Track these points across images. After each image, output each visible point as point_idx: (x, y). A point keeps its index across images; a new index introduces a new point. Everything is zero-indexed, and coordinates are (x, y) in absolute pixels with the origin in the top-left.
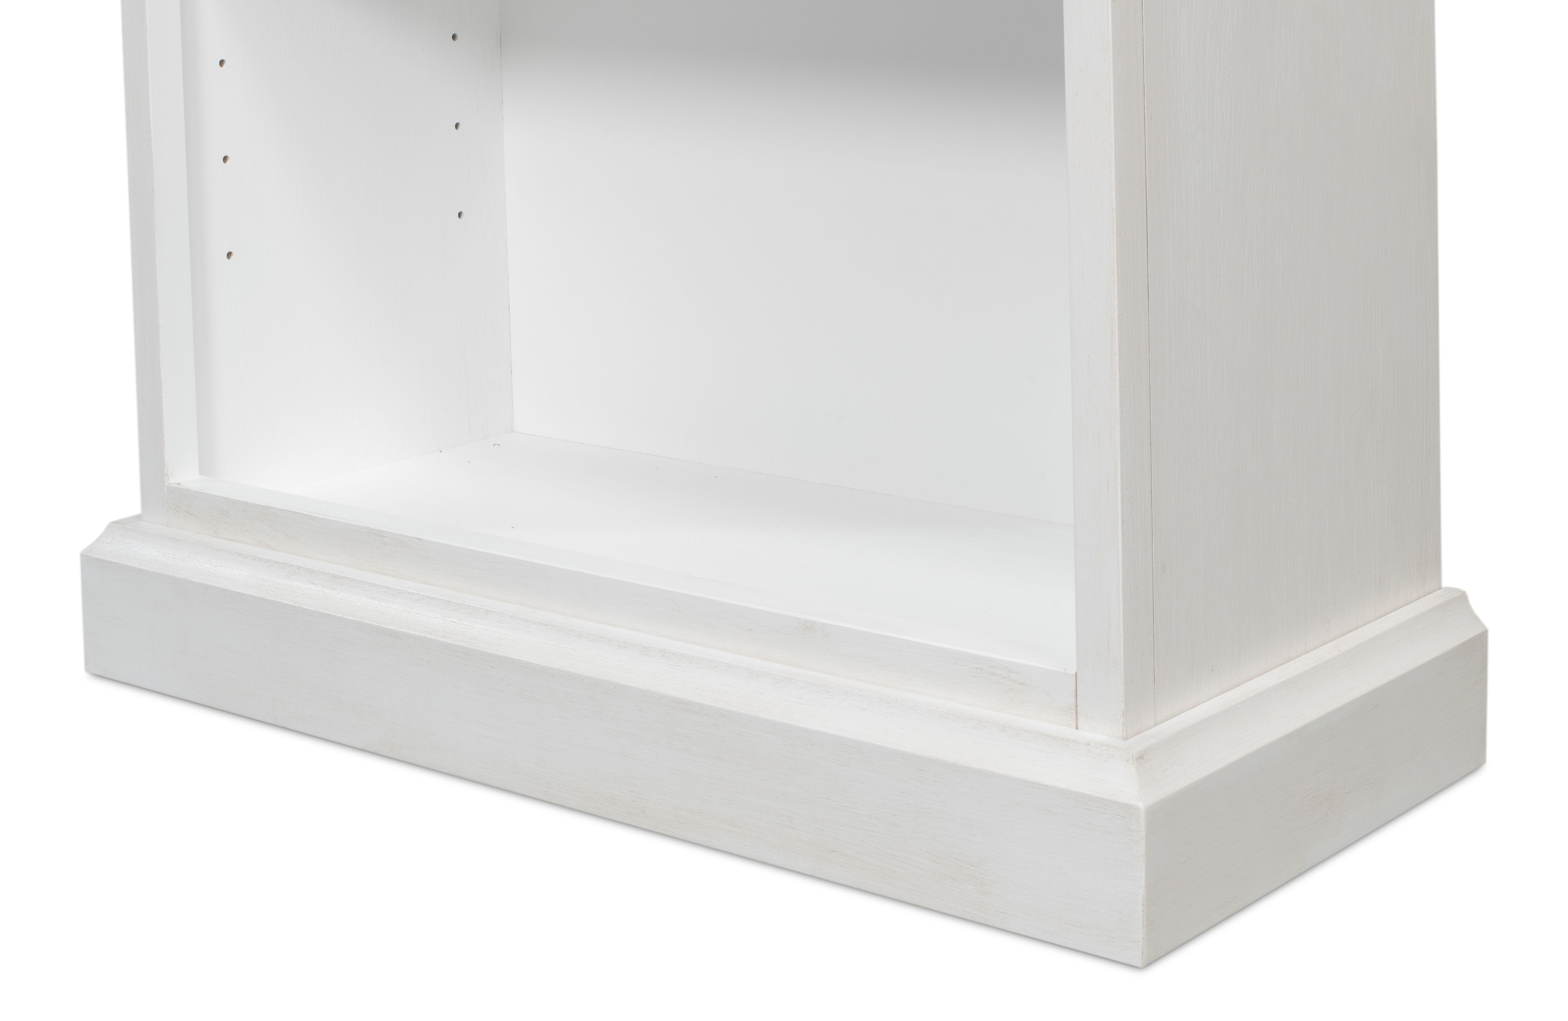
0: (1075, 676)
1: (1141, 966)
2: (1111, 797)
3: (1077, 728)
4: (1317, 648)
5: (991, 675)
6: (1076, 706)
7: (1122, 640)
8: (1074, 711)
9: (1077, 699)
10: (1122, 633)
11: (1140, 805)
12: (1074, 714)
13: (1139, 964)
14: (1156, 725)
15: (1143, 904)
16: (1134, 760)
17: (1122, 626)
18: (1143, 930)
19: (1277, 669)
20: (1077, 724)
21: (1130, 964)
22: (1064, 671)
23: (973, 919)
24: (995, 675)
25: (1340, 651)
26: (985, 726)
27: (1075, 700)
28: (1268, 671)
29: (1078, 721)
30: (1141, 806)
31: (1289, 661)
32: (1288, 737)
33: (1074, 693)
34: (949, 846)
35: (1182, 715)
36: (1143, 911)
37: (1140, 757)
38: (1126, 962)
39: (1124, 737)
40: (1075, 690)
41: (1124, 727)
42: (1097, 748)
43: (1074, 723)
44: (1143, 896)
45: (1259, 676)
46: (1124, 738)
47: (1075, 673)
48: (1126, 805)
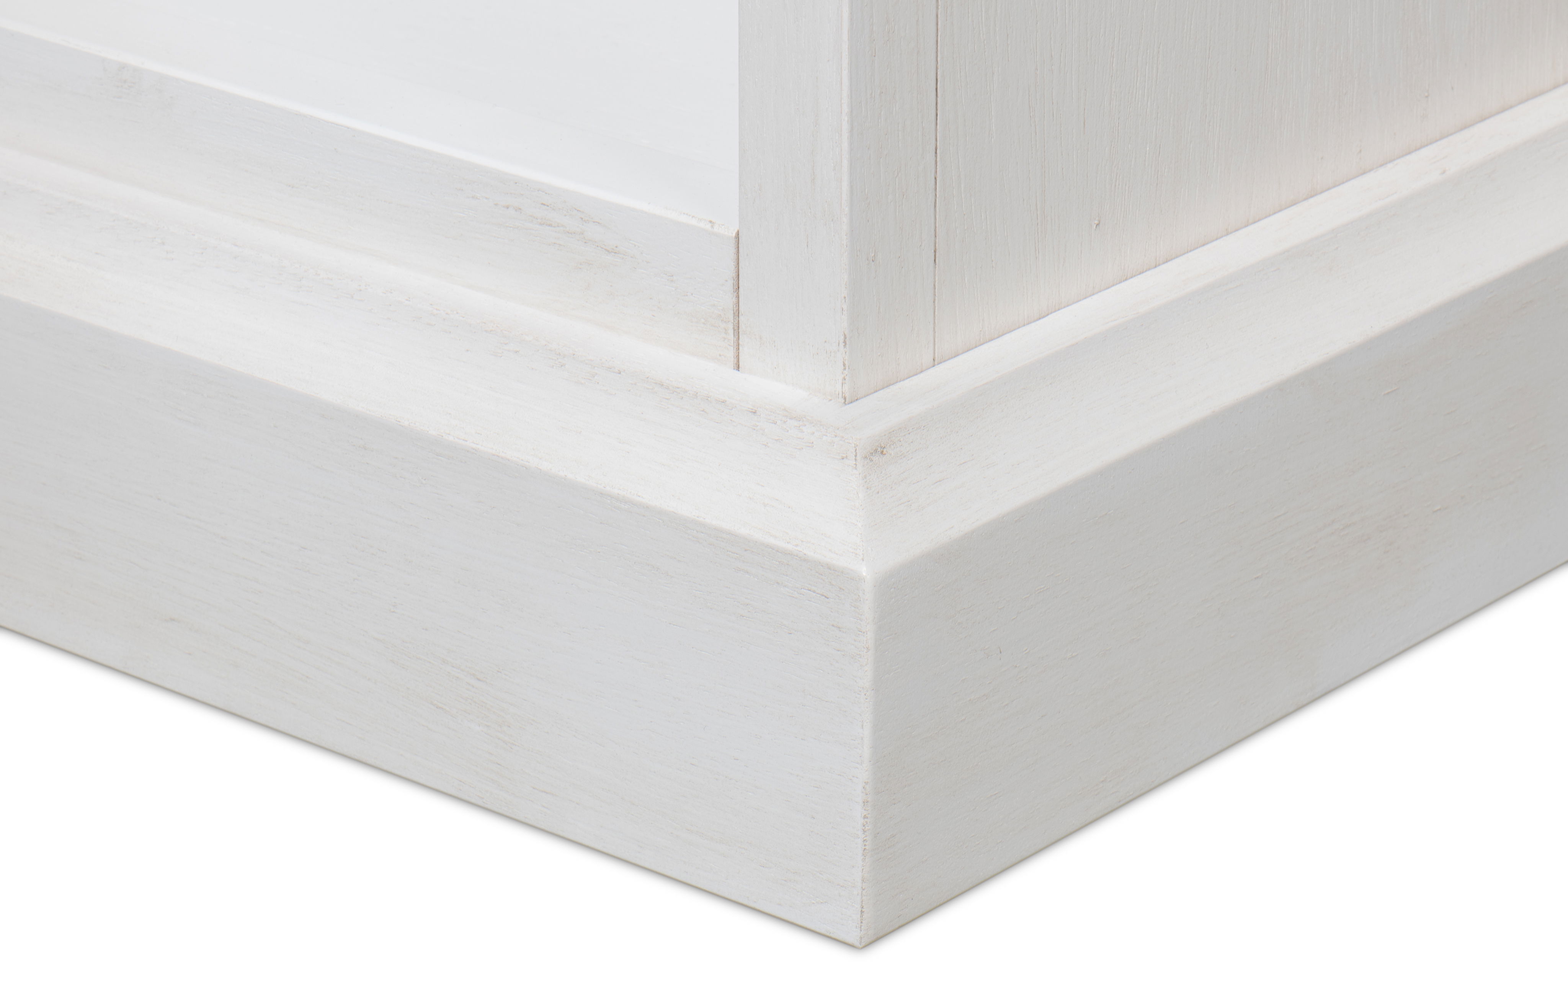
0: (733, 241)
1: (857, 944)
2: (797, 545)
3: (738, 368)
4: (1391, 161)
5: (541, 224)
6: (737, 313)
7: (845, 163)
8: (730, 327)
9: (738, 297)
10: (845, 145)
11: (864, 570)
12: (731, 332)
13: (852, 938)
14: (934, 363)
15: (865, 802)
16: (858, 458)
17: (845, 127)
18: (864, 860)
19: (1277, 215)
20: (738, 357)
21: (831, 935)
22: (708, 227)
23: (480, 803)
24: (550, 225)
25: (1444, 172)
26: (516, 352)
27: (734, 300)
28: (1255, 222)
29: (741, 348)
30: (864, 574)
31: (1312, 196)
32: (1282, 389)
33: (730, 283)
34: (426, 630)
35: (1007, 337)
36: (865, 817)
37: (876, 450)
38: (823, 931)
39: (847, 395)
40: (734, 275)
41: (846, 372)
42: (775, 423)
43: (731, 354)
44: (866, 783)
45: (1227, 234)
46: (845, 399)
47: (734, 235)
48: (829, 568)
